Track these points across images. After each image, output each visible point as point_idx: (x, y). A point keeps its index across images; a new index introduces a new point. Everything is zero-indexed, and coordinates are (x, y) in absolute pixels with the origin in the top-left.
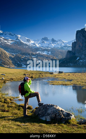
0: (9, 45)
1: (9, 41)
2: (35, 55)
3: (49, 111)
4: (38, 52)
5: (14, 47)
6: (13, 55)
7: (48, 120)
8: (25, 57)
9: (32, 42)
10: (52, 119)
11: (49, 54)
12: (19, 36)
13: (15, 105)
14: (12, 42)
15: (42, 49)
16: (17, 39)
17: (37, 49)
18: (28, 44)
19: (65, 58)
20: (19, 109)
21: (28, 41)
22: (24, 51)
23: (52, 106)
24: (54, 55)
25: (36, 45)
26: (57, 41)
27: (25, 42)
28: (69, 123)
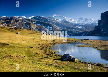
0: (59, 23)
1: (59, 21)
2: (75, 29)
3: (67, 57)
4: (76, 27)
5: (62, 24)
6: (62, 29)
7: (66, 60)
8: (69, 30)
9: (73, 21)
10: (67, 59)
11: (83, 28)
12: (65, 17)
13: (56, 54)
14: (61, 21)
15: (79, 25)
16: (64, 19)
17: (76, 25)
18: (70, 22)
19: (93, 31)
20: (57, 56)
21: (71, 20)
22: (68, 26)
23: (68, 55)
24: (86, 29)
25: (75, 23)
26: (89, 20)
27: (68, 20)
28: (74, 62)
